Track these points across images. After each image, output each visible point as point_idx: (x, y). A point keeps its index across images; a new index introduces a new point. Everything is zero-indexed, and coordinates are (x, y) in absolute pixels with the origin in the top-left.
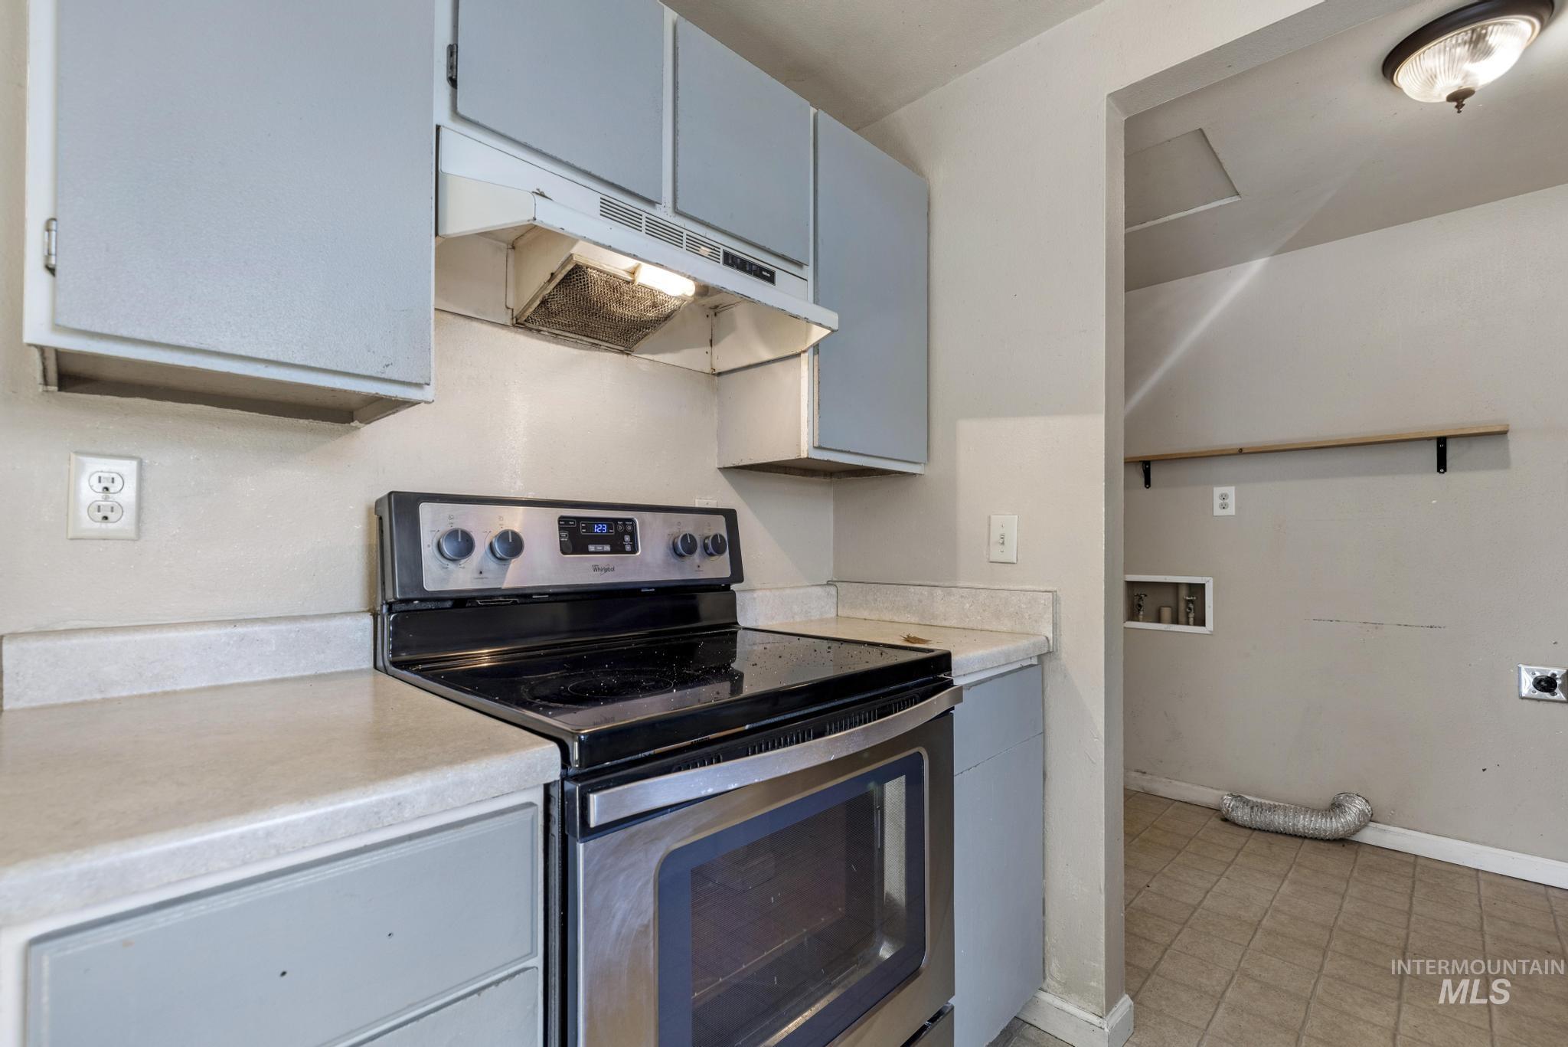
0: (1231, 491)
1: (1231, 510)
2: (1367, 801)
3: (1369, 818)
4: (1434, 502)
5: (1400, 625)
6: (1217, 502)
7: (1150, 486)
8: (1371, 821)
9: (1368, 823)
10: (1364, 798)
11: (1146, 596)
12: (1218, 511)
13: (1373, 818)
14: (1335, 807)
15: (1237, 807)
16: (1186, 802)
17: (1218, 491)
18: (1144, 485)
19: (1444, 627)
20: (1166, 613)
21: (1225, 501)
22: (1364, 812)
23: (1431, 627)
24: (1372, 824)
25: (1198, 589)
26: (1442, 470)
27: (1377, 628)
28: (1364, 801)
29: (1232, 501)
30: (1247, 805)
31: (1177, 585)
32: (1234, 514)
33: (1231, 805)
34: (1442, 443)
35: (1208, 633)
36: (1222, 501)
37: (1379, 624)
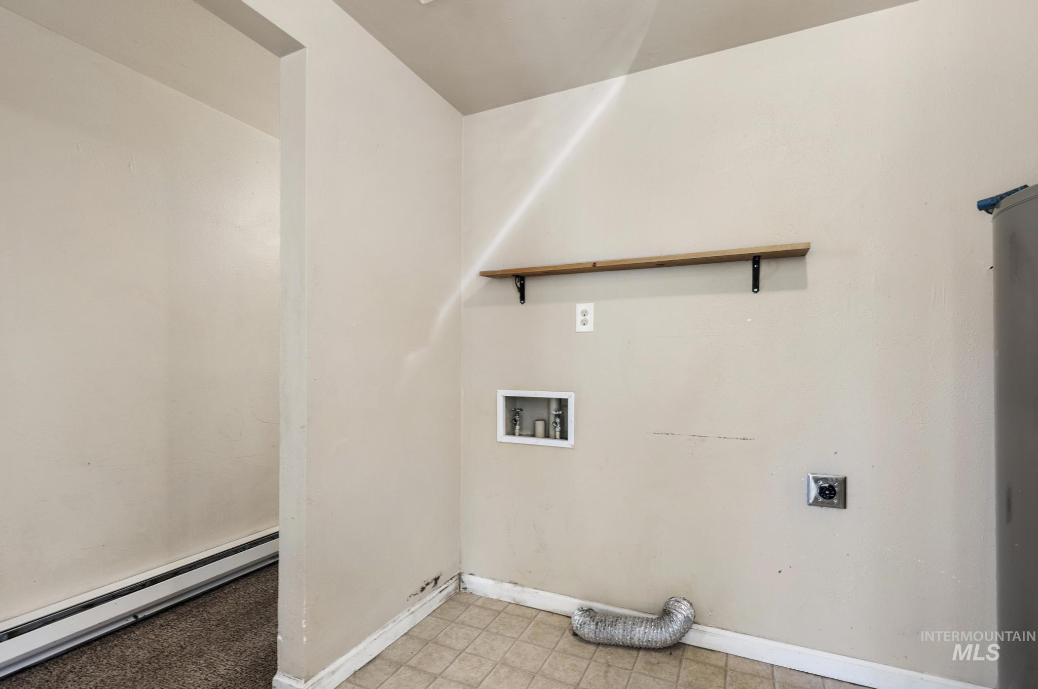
0: (589, 307)
1: (589, 327)
2: (691, 604)
3: (691, 622)
4: (749, 320)
5: (720, 437)
6: (579, 318)
7: (524, 302)
8: (694, 623)
9: (691, 625)
10: (688, 602)
11: (521, 410)
12: (580, 328)
13: (695, 621)
14: (666, 613)
15: (585, 624)
16: (549, 612)
17: (580, 307)
18: (519, 301)
19: (754, 439)
20: (540, 426)
21: (586, 318)
22: (688, 617)
23: (744, 439)
24: (695, 626)
25: (562, 404)
26: (756, 290)
27: (702, 440)
28: (689, 605)
29: (590, 318)
30: (593, 621)
31: (548, 400)
32: (592, 330)
33: (580, 622)
34: (756, 260)
35: (570, 447)
36: (583, 317)
37: (705, 437)
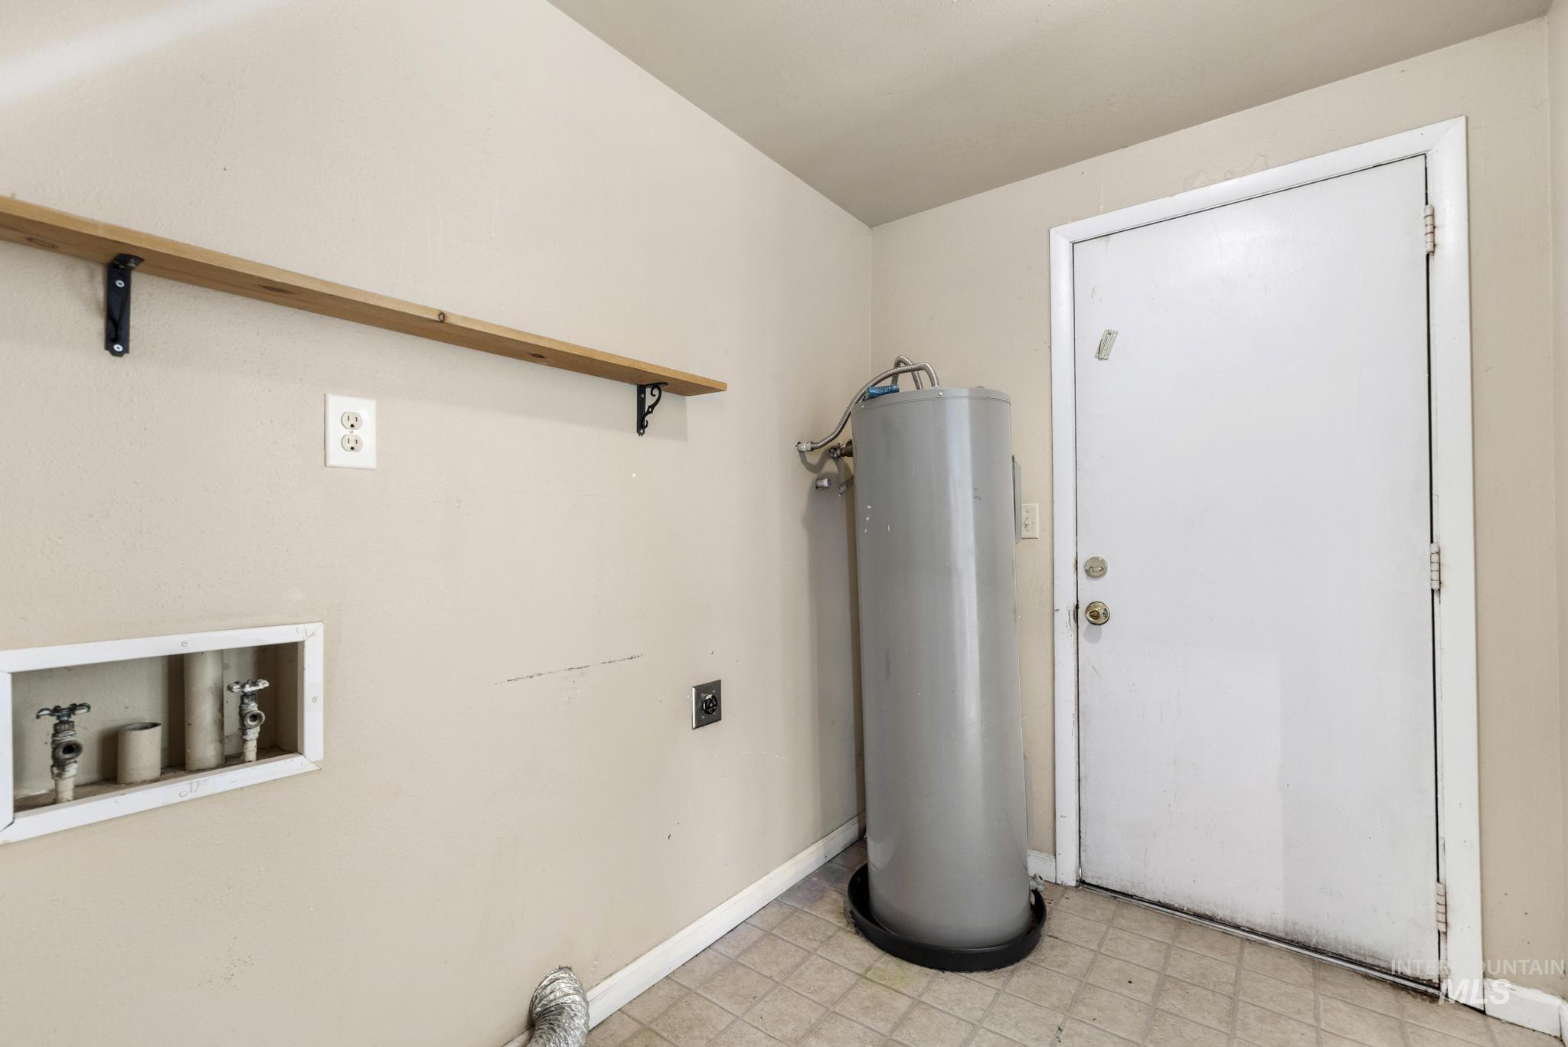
0: (366, 408)
1: (367, 457)
6: (337, 430)
7: (125, 351)
12: (338, 456)
17: (338, 405)
18: (106, 344)
21: (356, 432)
25: (287, 661)
29: (367, 432)
32: (373, 465)
35: (314, 767)
36: (347, 431)
37: (585, 667)
